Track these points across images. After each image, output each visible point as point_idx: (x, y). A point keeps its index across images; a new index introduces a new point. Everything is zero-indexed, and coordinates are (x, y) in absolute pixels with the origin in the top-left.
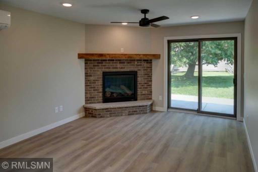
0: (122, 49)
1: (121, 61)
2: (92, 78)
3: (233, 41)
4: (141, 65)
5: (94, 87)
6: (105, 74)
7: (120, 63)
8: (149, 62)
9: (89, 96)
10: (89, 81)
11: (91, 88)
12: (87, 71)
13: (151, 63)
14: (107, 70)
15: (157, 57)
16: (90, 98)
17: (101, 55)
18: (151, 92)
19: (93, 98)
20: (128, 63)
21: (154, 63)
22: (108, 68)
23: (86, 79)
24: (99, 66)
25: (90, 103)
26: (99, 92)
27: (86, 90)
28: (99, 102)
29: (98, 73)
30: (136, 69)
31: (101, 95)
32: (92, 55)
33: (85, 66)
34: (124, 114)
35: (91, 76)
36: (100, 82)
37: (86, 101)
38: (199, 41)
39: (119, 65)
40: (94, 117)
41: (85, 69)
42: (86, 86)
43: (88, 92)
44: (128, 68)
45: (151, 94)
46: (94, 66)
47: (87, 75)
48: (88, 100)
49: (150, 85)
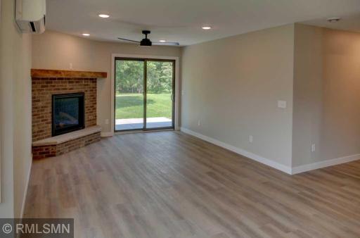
0: (71, 64)
1: (69, 80)
2: (40, 104)
3: (172, 63)
4: (87, 85)
5: (43, 117)
6: (55, 98)
7: (70, 82)
8: (94, 80)
9: (36, 129)
10: (36, 108)
11: (39, 118)
12: (35, 94)
13: (96, 82)
14: (56, 92)
15: (104, 75)
16: (38, 132)
17: (56, 72)
18: (96, 116)
19: (41, 131)
20: (77, 82)
21: (99, 83)
22: (57, 89)
23: (33, 105)
24: (47, 86)
25: (38, 139)
26: (47, 123)
27: (33, 122)
28: (48, 137)
29: (47, 96)
30: (83, 90)
31: (50, 125)
32: (47, 71)
33: (32, 87)
34: (81, 146)
35: (39, 101)
36: (49, 109)
37: (33, 137)
39: (68, 86)
41: (33, 91)
42: (33, 115)
43: (36, 124)
44: (77, 89)
45: (96, 119)
46: (42, 87)
47: (34, 100)
48: (35, 135)
49: (95, 109)
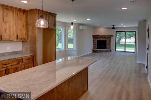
0: (103, 34)
1: (102, 37)
2: (95, 42)
3: (135, 32)
4: (108, 38)
6: (98, 41)
8: (110, 37)
11: (94, 44)
15: (112, 36)
17: (98, 35)
21: (111, 38)
22: (99, 39)
26: (96, 46)
28: (96, 49)
29: (96, 40)
30: (106, 40)
32: (95, 35)
33: (93, 38)
36: (97, 43)
38: (125, 32)
39: (102, 38)
40: (96, 52)
43: (94, 46)
44: (104, 39)
45: (110, 47)
46: (95, 38)
47: (93, 41)
48: (93, 48)
49: (110, 44)
